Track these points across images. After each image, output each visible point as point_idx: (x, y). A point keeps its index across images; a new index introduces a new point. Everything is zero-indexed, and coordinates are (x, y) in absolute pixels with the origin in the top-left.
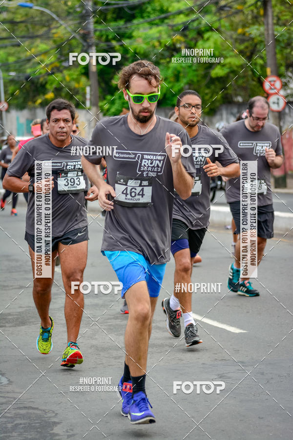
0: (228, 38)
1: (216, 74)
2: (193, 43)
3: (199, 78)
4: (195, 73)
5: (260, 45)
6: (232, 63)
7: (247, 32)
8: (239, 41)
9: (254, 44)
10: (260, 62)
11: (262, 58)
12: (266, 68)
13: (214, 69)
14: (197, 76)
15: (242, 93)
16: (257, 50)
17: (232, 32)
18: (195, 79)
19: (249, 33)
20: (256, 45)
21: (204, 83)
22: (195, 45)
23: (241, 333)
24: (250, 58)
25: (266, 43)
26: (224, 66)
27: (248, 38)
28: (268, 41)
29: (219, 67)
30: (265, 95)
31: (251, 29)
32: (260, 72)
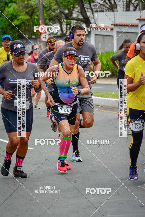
0: (20, 6)
1: (15, 23)
2: (3, 9)
3: (7, 26)
4: (5, 23)
5: (36, 9)
6: (23, 18)
7: (29, 3)
8: (25, 8)
9: (33, 9)
10: (36, 17)
11: (37, 16)
12: (39, 20)
13: (14, 21)
14: (6, 25)
15: (28, 33)
16: (35, 11)
17: (22, 3)
18: (5, 27)
19: (30, 3)
20: (34, 9)
21: (9, 28)
22: (4, 10)
23: (31, 149)
24: (31, 16)
25: (39, 8)
26: (18, 20)
27: (30, 6)
28: (40, 8)
29: (16, 20)
30: (39, 34)
31: (31, 1)
32: (36, 23)
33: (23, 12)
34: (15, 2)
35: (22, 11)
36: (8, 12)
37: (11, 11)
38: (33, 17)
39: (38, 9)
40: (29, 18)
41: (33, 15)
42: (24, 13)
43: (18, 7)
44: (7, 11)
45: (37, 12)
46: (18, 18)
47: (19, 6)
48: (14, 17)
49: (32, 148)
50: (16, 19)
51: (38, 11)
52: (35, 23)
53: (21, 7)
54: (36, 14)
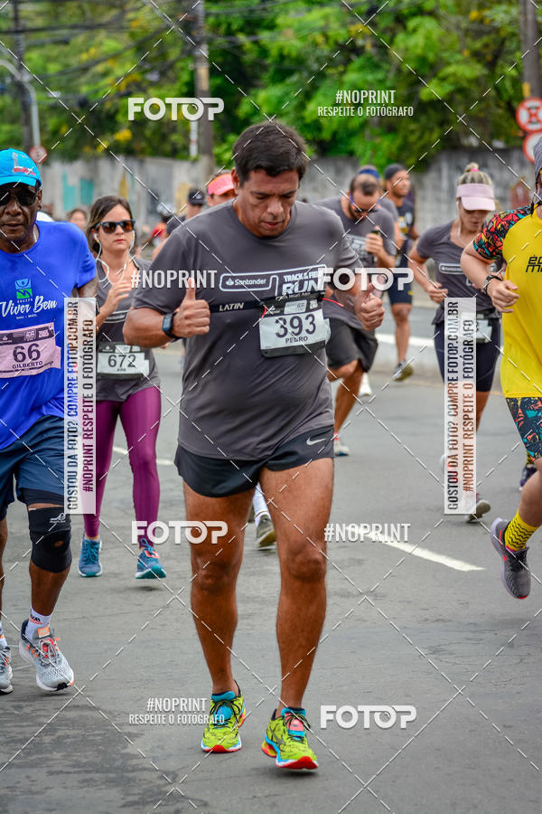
0: (452, 27)
1: (430, 94)
5: (512, 41)
6: (459, 74)
7: (486, 16)
8: (472, 34)
9: (499, 39)
10: (512, 72)
12: (522, 83)
16: (505, 49)
17: (460, 18)
19: (491, 19)
20: (503, 41)
22: (391, 42)
23: (473, 571)
24: (492, 65)
25: (522, 37)
26: (443, 79)
27: (487, 29)
28: (525, 35)
29: (435, 81)
30: (521, 134)
31: (494, 12)
32: (511, 92)
33: (460, 52)
34: (432, 14)
35: (458, 46)
36: (407, 49)
37: (416, 46)
38: (498, 71)
39: (519, 42)
40: (485, 72)
41: (500, 62)
42: (466, 53)
43: (443, 31)
44: (402, 46)
45: (512, 53)
46: (441, 74)
47: (448, 30)
48: (426, 71)
49: (478, 565)
50: (435, 75)
51: (518, 48)
52: (506, 90)
53: (455, 35)
54: (509, 57)
